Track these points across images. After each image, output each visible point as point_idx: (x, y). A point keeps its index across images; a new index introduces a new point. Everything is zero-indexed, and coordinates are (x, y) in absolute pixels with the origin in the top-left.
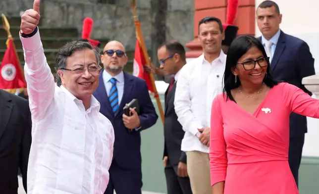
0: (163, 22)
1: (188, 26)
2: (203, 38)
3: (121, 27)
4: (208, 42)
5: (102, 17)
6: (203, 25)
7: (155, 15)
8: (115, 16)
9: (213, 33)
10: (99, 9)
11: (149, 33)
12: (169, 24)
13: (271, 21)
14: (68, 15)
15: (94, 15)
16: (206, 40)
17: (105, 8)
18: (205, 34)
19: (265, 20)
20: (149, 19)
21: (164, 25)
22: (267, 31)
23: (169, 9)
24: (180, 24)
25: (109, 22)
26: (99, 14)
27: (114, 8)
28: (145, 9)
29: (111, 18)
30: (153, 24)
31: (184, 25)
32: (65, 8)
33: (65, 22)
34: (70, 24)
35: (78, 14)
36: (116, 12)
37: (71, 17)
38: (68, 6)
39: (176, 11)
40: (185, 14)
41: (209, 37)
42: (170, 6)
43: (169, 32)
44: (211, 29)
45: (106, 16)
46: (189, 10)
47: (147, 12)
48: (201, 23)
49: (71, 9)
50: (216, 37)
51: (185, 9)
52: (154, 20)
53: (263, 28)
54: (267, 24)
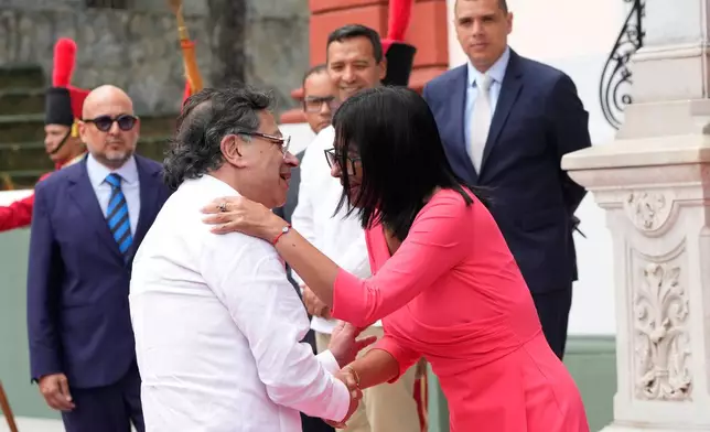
0: (237, 46)
1: (296, 53)
2: (335, 75)
3: (141, 61)
4: (344, 85)
5: (97, 40)
6: (336, 45)
7: (218, 30)
8: (128, 36)
9: (356, 65)
10: (91, 21)
11: (207, 71)
12: (251, 49)
13: (490, 29)
14: (19, 37)
15: (80, 35)
16: (339, 80)
17: (103, 17)
18: (340, 66)
19: (475, 28)
20: (207, 40)
21: (241, 52)
22: (479, 51)
23: (249, 16)
24: (277, 48)
25: (114, 49)
26: (90, 34)
27: (124, 17)
28: (194, 18)
29: (118, 41)
30: (214, 51)
31: (287, 50)
32: (12, 22)
33: (12, 54)
34: (24, 58)
35: (43, 33)
36: (128, 27)
37: (26, 41)
38: (18, 16)
39: (266, 20)
40: (287, 24)
41: (347, 74)
42: (254, 10)
43: (252, 69)
44: (352, 56)
45: (107, 37)
46: (296, 18)
47: (200, 25)
48: (331, 40)
49: (26, 23)
50: (363, 74)
51: (287, 15)
52: (216, 42)
53: (472, 46)
54: (481, 36)
